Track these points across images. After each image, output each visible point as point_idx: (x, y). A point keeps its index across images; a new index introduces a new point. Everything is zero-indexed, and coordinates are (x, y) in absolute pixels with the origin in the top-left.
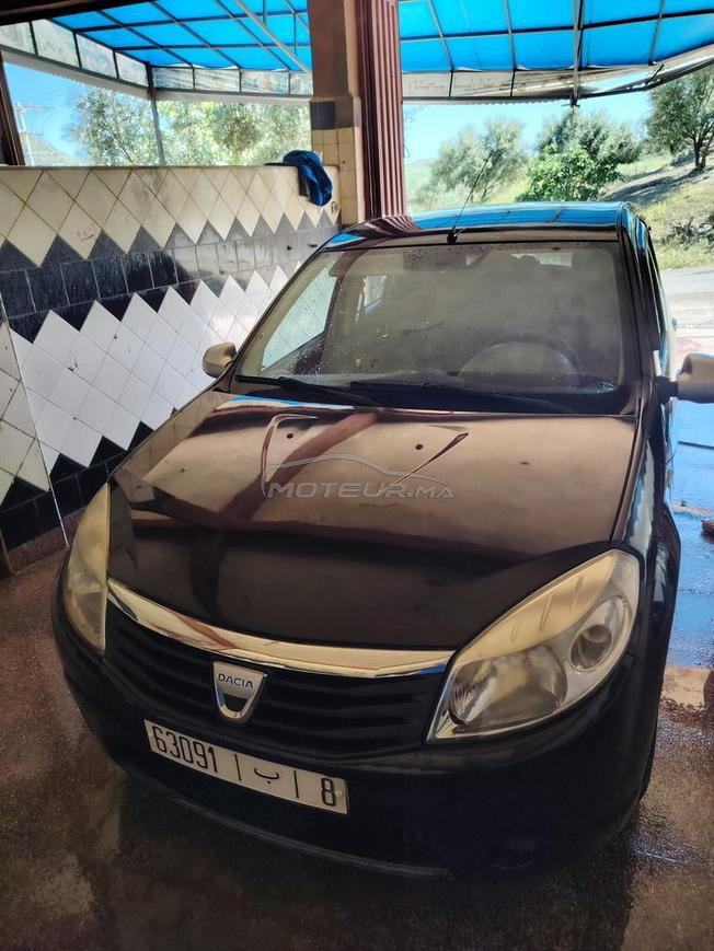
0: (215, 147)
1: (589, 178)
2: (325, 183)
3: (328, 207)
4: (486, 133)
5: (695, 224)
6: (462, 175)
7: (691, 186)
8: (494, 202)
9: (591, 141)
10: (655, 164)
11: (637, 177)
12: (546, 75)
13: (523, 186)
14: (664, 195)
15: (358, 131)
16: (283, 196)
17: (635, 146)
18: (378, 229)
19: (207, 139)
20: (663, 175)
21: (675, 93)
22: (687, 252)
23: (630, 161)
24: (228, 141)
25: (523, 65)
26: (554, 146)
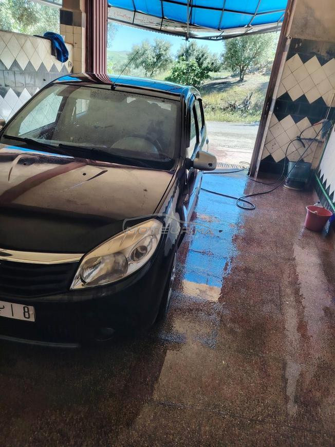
0: (12, 21)
1: (196, 75)
2: (65, 52)
3: (66, 63)
4: (154, 44)
5: (237, 104)
6: (142, 62)
7: (237, 87)
8: (155, 78)
9: (200, 59)
10: (225, 75)
11: (217, 79)
12: (176, 24)
13: (168, 73)
14: (226, 89)
15: (84, 30)
16: (42, 53)
17: (218, 65)
18: (90, 78)
19: (8, 15)
20: (228, 80)
21: (234, 45)
22: (233, 115)
23: (216, 71)
24: (20, 19)
25: (167, 16)
26: (184, 57)
